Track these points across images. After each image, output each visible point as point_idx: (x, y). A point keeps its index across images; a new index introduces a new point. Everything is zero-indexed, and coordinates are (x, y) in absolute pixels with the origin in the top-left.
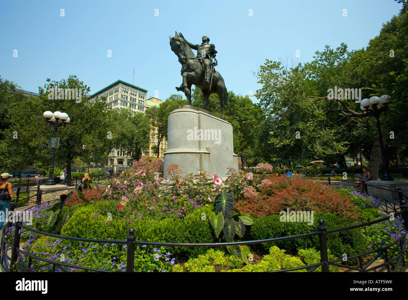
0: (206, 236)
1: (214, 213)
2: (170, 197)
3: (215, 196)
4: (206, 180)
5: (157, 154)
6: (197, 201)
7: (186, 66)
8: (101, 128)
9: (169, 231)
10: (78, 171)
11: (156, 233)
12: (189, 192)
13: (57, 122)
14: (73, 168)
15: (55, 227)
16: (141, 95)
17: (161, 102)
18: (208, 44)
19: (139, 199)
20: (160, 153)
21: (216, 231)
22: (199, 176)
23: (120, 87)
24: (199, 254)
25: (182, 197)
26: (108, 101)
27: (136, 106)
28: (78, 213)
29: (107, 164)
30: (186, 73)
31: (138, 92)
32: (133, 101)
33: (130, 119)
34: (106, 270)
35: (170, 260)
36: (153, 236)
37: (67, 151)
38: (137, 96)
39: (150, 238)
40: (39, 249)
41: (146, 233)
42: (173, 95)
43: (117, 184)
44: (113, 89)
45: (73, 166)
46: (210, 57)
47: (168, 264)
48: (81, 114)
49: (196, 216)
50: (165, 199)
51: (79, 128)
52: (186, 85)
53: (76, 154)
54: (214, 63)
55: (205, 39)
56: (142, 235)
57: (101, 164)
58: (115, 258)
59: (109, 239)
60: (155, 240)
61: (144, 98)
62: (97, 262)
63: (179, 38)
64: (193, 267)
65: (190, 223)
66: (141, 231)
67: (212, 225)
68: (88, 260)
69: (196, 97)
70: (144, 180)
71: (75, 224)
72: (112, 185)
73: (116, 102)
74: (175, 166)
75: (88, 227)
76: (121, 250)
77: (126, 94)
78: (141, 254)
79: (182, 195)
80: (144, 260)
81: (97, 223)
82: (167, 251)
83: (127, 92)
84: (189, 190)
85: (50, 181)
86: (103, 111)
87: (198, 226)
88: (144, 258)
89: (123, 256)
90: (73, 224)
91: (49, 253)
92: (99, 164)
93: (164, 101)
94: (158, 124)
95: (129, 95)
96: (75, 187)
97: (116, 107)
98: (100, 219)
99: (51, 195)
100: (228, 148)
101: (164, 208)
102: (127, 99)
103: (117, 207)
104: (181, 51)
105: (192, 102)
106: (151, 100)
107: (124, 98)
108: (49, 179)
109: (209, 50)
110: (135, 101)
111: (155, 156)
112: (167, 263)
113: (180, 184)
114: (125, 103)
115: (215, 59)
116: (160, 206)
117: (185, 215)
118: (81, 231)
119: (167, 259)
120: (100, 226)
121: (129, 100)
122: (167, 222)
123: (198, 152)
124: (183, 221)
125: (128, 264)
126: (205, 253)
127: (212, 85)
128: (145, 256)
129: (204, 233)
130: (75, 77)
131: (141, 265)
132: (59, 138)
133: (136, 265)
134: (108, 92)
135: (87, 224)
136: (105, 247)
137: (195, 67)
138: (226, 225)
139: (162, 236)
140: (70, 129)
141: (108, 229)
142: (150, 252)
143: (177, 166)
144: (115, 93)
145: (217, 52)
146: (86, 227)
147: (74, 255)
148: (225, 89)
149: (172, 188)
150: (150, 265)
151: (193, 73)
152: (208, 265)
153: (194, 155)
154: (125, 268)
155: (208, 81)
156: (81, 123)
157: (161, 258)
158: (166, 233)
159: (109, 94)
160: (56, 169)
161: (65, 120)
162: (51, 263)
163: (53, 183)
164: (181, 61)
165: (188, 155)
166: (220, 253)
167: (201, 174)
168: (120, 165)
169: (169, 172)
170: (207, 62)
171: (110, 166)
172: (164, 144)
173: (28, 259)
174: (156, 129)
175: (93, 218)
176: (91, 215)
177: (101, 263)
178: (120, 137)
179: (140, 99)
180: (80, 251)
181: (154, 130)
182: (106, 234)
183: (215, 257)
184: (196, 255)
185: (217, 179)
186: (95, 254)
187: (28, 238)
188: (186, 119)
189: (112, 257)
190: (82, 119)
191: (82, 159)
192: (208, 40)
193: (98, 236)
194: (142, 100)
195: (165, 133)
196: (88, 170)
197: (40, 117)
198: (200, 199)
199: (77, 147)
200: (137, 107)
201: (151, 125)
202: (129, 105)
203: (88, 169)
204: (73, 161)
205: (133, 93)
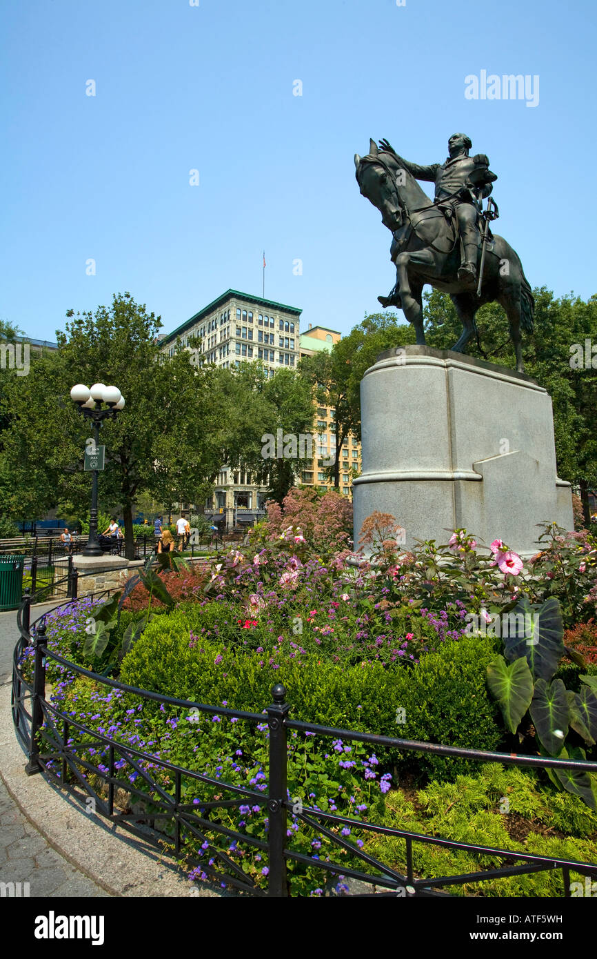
0: (478, 724)
1: (501, 657)
2: (371, 603)
3: (502, 605)
4: (475, 558)
5: (333, 479)
6: (448, 620)
7: (403, 235)
8: (193, 417)
9: (373, 699)
10: (146, 521)
11: (338, 700)
12: (424, 591)
13: (98, 410)
14: (136, 514)
15: (108, 658)
16: (286, 324)
17: (340, 338)
18: (467, 157)
19: (291, 605)
20: (341, 476)
21: (507, 712)
22: (452, 546)
23: (233, 307)
24: (458, 772)
25: (406, 605)
26: (206, 346)
27: (273, 352)
28: (154, 631)
29: (210, 507)
30: (406, 253)
31: (278, 317)
32: (267, 341)
33: (261, 388)
34: (220, 779)
35: (378, 778)
36: (332, 706)
37: (123, 477)
38: (277, 327)
39: (324, 712)
40: (80, 704)
41: (313, 697)
42: (372, 317)
43: (235, 561)
44: (216, 315)
45: (136, 511)
46: (473, 196)
47: (372, 787)
48: (147, 384)
49: (446, 661)
50: (359, 607)
51: (143, 420)
52: (406, 288)
53: (141, 484)
54: (488, 214)
55: (457, 142)
56: (303, 703)
57: (197, 506)
58: (239, 752)
59: (225, 703)
60: (336, 717)
61: (293, 331)
62: (200, 756)
63: (382, 156)
64: (442, 808)
65: (432, 682)
66: (300, 690)
67: (497, 693)
68: (181, 747)
69: (436, 317)
70: (301, 552)
71: (150, 658)
72: (224, 565)
73: (224, 346)
74: (385, 519)
75: (177, 666)
76: (252, 733)
77: (248, 325)
78: (302, 751)
79: (404, 598)
80: (309, 767)
81: (196, 661)
82: (370, 752)
83: (251, 320)
84: (426, 586)
85: (93, 546)
86: (196, 374)
87: (454, 691)
88: (309, 761)
89: (259, 751)
90: (145, 655)
91: (101, 717)
92: (192, 506)
93: (347, 333)
94: (333, 398)
95: (254, 326)
96: (142, 562)
97: (225, 361)
98: (203, 651)
99: (95, 579)
100: (537, 463)
101: (357, 633)
102: (251, 338)
103: (241, 621)
104: (389, 193)
105: (425, 332)
106: (313, 334)
107: (244, 335)
108: (90, 541)
109: (470, 176)
110: (272, 340)
111: (329, 485)
112: (369, 784)
113: (398, 567)
114: (246, 348)
115: (491, 201)
116: (346, 625)
117: (417, 657)
118: (162, 675)
119: (370, 774)
120: (203, 668)
121: (255, 339)
122: (366, 674)
123: (449, 475)
124: (410, 673)
125: (271, 771)
126: (475, 771)
127: (483, 282)
128: (313, 757)
129: (472, 714)
130: (128, 296)
131: (304, 779)
132: (104, 446)
133: (291, 779)
134: (204, 323)
135: (174, 660)
136: (216, 721)
137: (429, 233)
138: (538, 698)
139: (355, 710)
140: (124, 422)
141: (222, 676)
142: (324, 747)
143: (388, 517)
144: (221, 324)
145: (495, 178)
146: (172, 665)
147: (150, 730)
148: (526, 285)
149: (379, 578)
150: (326, 782)
151: (425, 253)
152: (485, 808)
153: (436, 488)
154: (263, 782)
155: (470, 269)
156: (148, 408)
157: (354, 769)
158: (365, 703)
159: (207, 329)
160: (102, 518)
161: (115, 404)
162: (105, 742)
163: (97, 551)
164: (389, 221)
165: (419, 485)
166: (525, 781)
167: (459, 542)
168: (242, 507)
169: (369, 535)
170: (466, 211)
171: (218, 509)
172: (350, 452)
173: (61, 724)
174: (328, 412)
175: (186, 646)
176: (181, 637)
177: (209, 759)
178: (238, 436)
179: (284, 334)
180: (161, 721)
181: (323, 413)
182: (217, 690)
183: (508, 789)
184: (448, 774)
185: (508, 558)
186: (195, 735)
187: (58, 675)
188: (410, 384)
189: (234, 748)
190: (149, 398)
191: (153, 495)
192: (467, 144)
193: (199, 692)
194: (290, 335)
195: (352, 420)
196: (168, 521)
197: (64, 397)
198: (457, 613)
199: (141, 467)
200: (277, 355)
201: (315, 402)
202: (256, 351)
203: (169, 518)
204: (136, 499)
205: (265, 319)
